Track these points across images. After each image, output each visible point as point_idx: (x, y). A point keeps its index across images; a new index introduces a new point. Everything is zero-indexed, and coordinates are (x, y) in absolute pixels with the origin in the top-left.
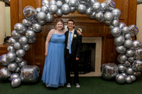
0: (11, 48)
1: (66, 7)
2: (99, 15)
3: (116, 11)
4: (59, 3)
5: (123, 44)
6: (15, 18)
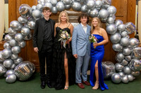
0: (7, 44)
1: (60, 5)
2: (94, 12)
3: (112, 9)
4: (54, 1)
5: (119, 42)
6: (13, 16)
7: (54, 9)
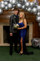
2: (29, 9)
3: (39, 7)
4: (6, 3)
7: (6, 8)
